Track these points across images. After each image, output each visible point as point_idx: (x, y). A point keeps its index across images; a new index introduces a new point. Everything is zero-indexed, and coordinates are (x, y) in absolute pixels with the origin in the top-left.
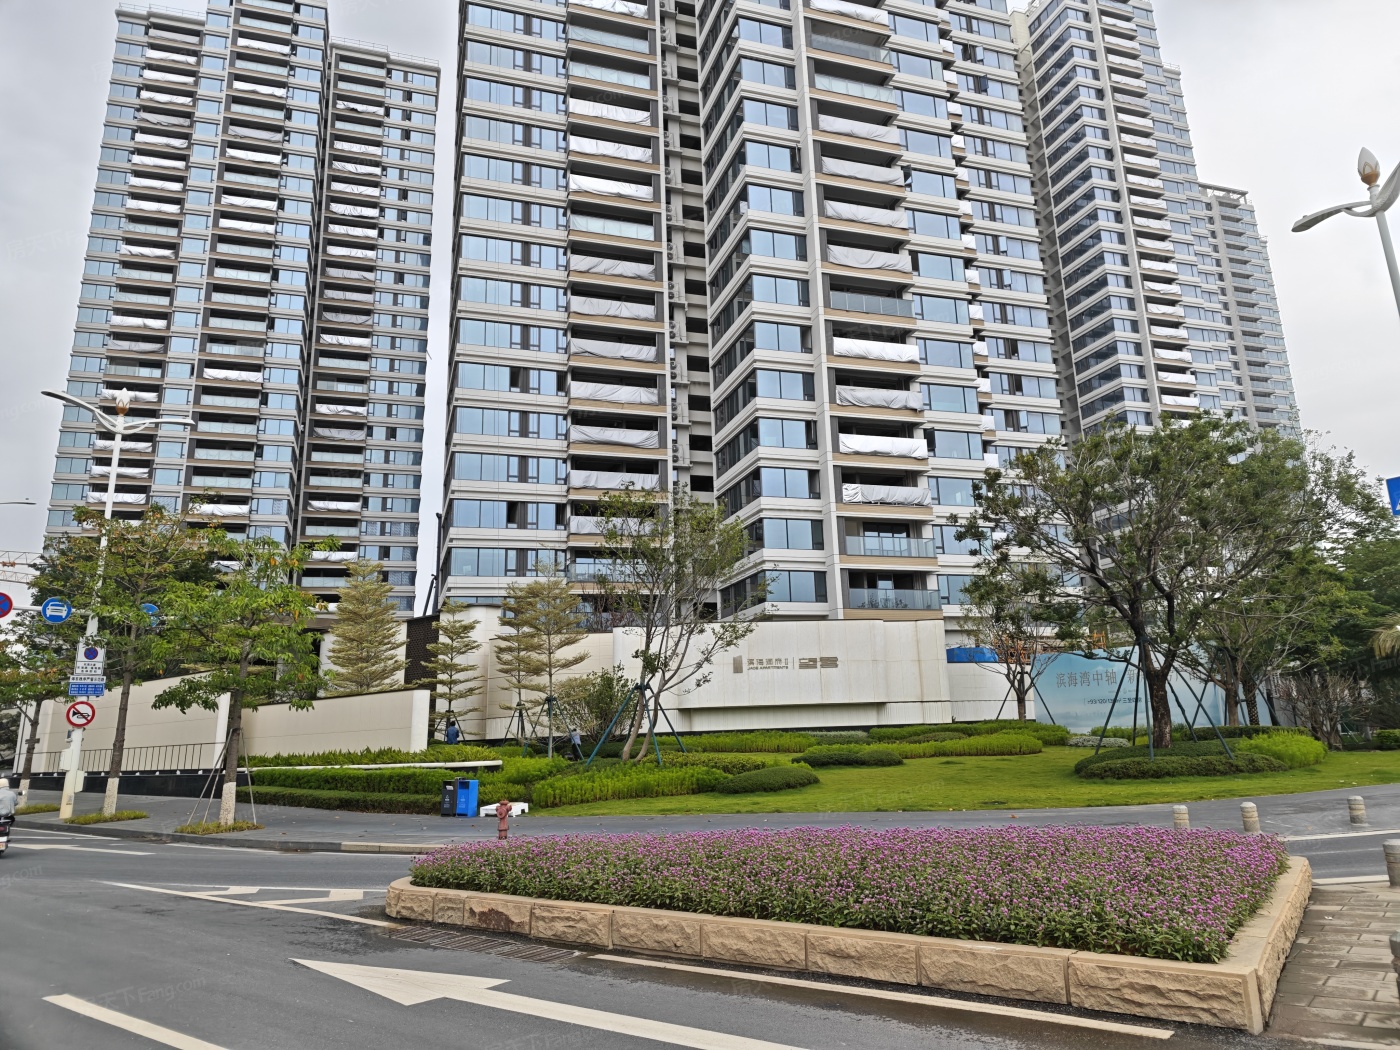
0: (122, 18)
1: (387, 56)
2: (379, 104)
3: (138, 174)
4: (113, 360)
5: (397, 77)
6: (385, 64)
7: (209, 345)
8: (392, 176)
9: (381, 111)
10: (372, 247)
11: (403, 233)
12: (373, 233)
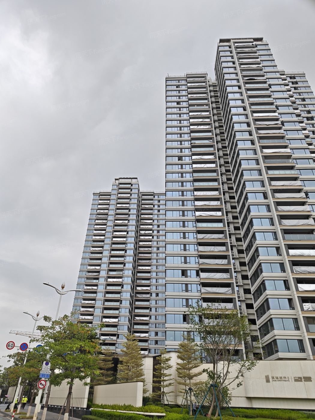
0: (94, 195)
1: (153, 193)
2: (152, 204)
3: (96, 230)
4: (87, 278)
5: (156, 197)
6: (153, 194)
7: (109, 272)
8: (156, 222)
9: (152, 206)
10: (151, 241)
11: (159, 237)
12: (151, 237)
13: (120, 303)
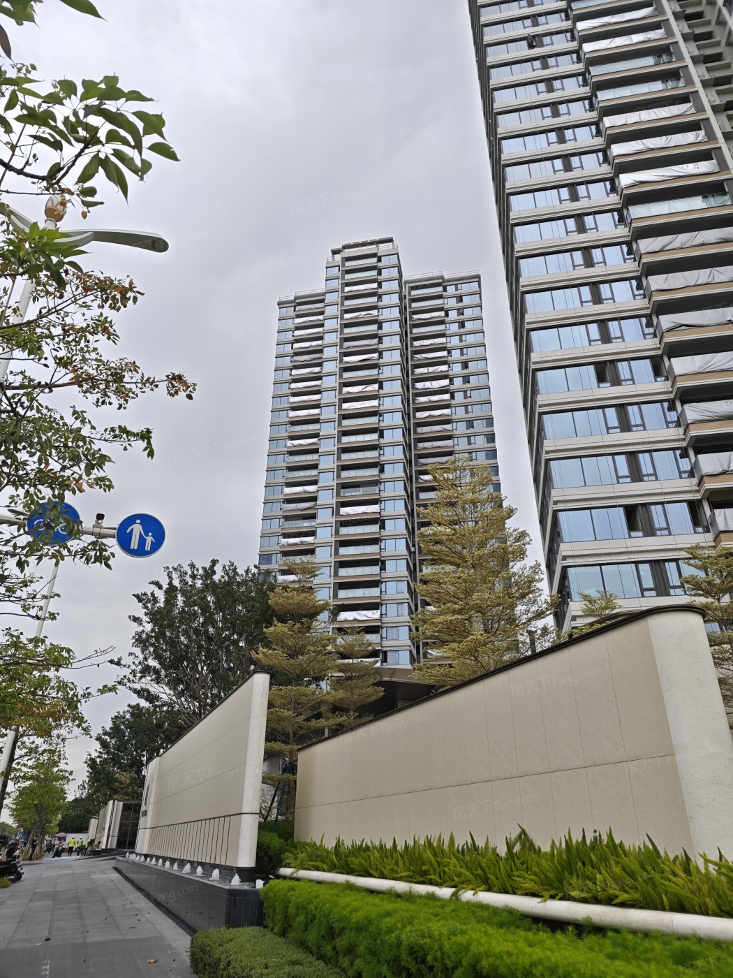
0: (281, 306)
1: (442, 277)
2: (441, 309)
4: (287, 518)
5: (451, 290)
6: (442, 283)
9: (442, 313)
10: (447, 406)
11: (468, 392)
12: (447, 396)
13: (381, 569)
